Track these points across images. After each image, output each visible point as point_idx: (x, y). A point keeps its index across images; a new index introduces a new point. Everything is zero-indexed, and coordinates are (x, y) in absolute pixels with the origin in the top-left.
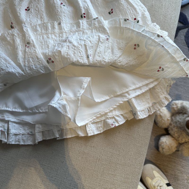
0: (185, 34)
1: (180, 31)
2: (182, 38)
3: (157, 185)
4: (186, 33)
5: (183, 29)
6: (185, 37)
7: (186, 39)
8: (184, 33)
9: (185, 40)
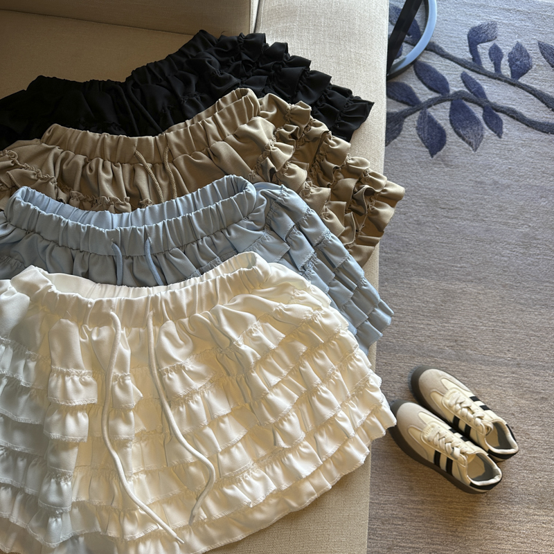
0: (416, 123)
1: (406, 120)
2: (412, 133)
3: (454, 402)
4: (418, 121)
5: (411, 114)
6: (418, 129)
7: (420, 133)
8: (413, 121)
9: (419, 135)
